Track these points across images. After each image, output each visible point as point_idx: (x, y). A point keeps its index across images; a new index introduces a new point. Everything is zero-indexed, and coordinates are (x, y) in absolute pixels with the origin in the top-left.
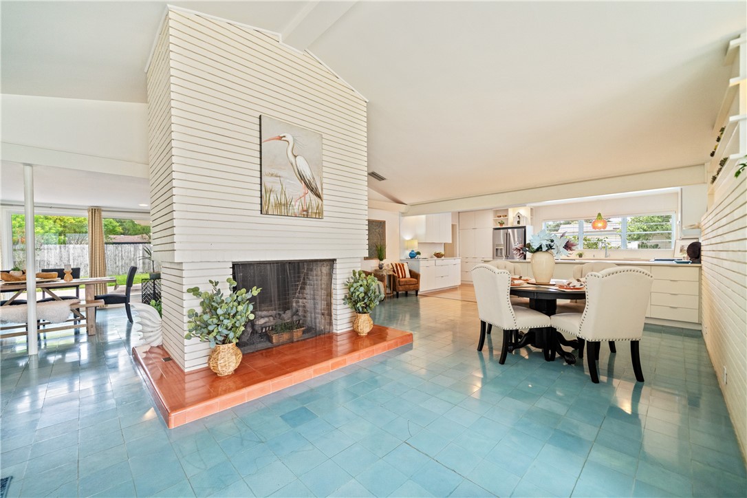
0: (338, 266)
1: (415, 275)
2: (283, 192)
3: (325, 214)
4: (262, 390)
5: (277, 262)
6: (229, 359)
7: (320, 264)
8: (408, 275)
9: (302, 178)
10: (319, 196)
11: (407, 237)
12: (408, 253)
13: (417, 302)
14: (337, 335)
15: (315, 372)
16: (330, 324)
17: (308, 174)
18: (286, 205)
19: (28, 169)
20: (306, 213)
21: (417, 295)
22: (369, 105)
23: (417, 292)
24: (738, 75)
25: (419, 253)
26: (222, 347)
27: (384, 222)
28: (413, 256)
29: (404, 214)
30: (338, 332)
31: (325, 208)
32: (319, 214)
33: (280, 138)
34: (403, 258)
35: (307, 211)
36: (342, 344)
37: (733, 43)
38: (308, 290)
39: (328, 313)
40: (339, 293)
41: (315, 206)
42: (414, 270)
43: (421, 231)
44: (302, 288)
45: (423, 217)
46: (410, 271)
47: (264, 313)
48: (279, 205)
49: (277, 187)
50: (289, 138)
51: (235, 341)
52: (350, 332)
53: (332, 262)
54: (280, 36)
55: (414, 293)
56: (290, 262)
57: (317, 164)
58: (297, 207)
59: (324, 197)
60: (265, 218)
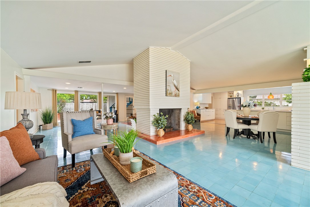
0: (182, 110)
1: (199, 115)
2: (171, 90)
3: (180, 95)
5: (168, 109)
6: (162, 133)
8: (196, 115)
9: (175, 86)
10: (179, 91)
11: (196, 101)
12: (196, 107)
13: (200, 124)
14: (181, 131)
16: (180, 127)
17: (176, 85)
18: (171, 93)
19: (102, 84)
20: (176, 96)
21: (200, 122)
23: (200, 120)
24: (306, 58)
25: (200, 107)
26: (161, 129)
28: (198, 108)
29: (194, 93)
30: (182, 130)
31: (180, 94)
32: (179, 96)
33: (170, 76)
34: (194, 109)
35: (176, 95)
36: (183, 133)
37: (305, 49)
39: (179, 124)
40: (182, 118)
41: (178, 93)
42: (199, 113)
43: (201, 99)
45: (202, 94)
46: (197, 113)
48: (170, 94)
49: (170, 89)
50: (172, 75)
52: (186, 130)
53: (180, 109)
54: (170, 48)
55: (198, 121)
56: (171, 109)
57: (178, 82)
58: (174, 94)
59: (180, 91)
60: (167, 97)
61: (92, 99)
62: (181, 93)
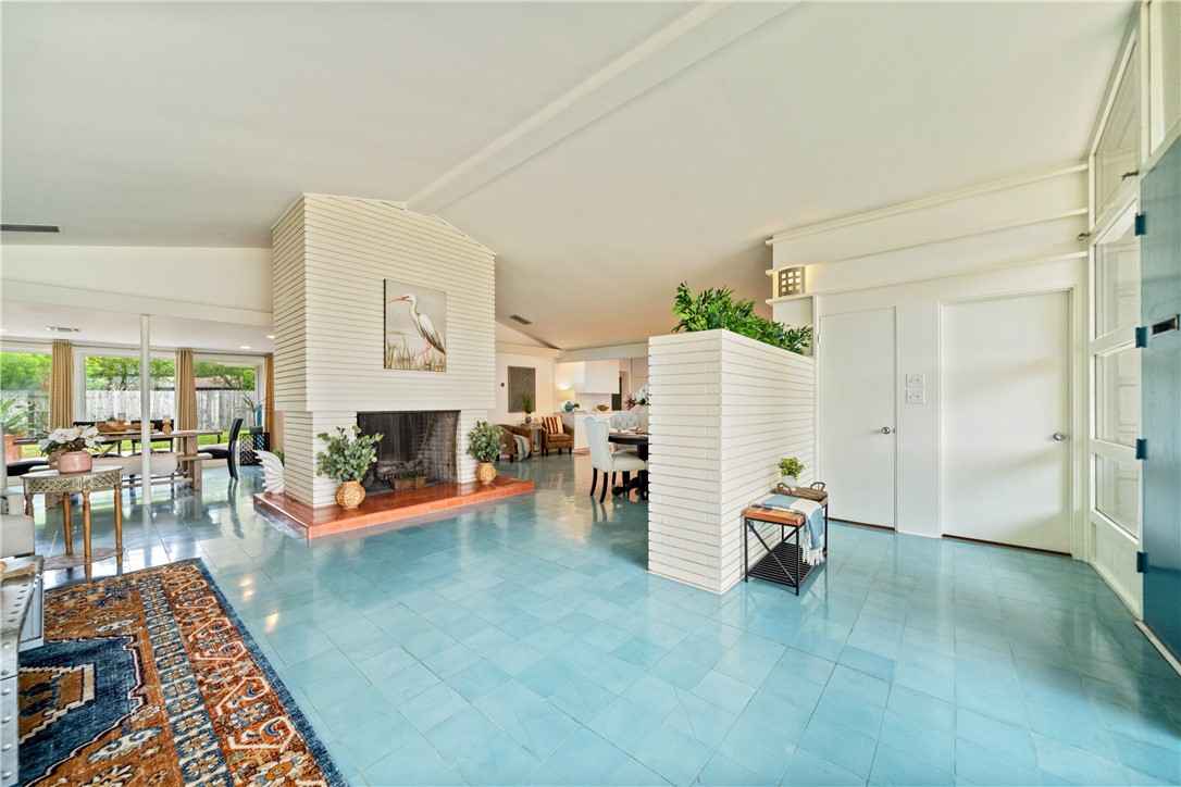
0: (462, 417)
1: (568, 430)
2: (407, 349)
3: (448, 367)
4: (383, 518)
5: (400, 413)
6: (354, 495)
7: (446, 415)
8: (561, 430)
9: (425, 334)
10: (442, 350)
11: (563, 386)
12: (563, 405)
13: (571, 462)
14: (461, 485)
15: (431, 508)
16: (455, 474)
17: (430, 330)
18: (409, 360)
19: (145, 318)
20: (428, 367)
21: (570, 453)
22: (497, 259)
23: (571, 449)
24: (771, 268)
25: (577, 406)
26: (348, 483)
27: (534, 370)
28: (569, 409)
29: (558, 360)
30: (463, 482)
31: (448, 361)
32: (442, 367)
33: (404, 299)
34: (557, 411)
35: (429, 365)
36: (465, 490)
37: (767, 242)
38: (434, 441)
39: (453, 463)
40: (463, 443)
41: (438, 361)
42: (568, 424)
43: (580, 379)
44: (428, 440)
45: (583, 364)
46: (564, 426)
47: (387, 462)
48: (401, 360)
49: (401, 344)
50: (412, 298)
51: (359, 480)
52: (475, 482)
53: (457, 413)
54: (404, 205)
55: (568, 451)
56: (414, 414)
57: (441, 321)
58: (419, 361)
59: (447, 351)
60: (388, 373)
61: (218, 377)
62: (451, 357)
